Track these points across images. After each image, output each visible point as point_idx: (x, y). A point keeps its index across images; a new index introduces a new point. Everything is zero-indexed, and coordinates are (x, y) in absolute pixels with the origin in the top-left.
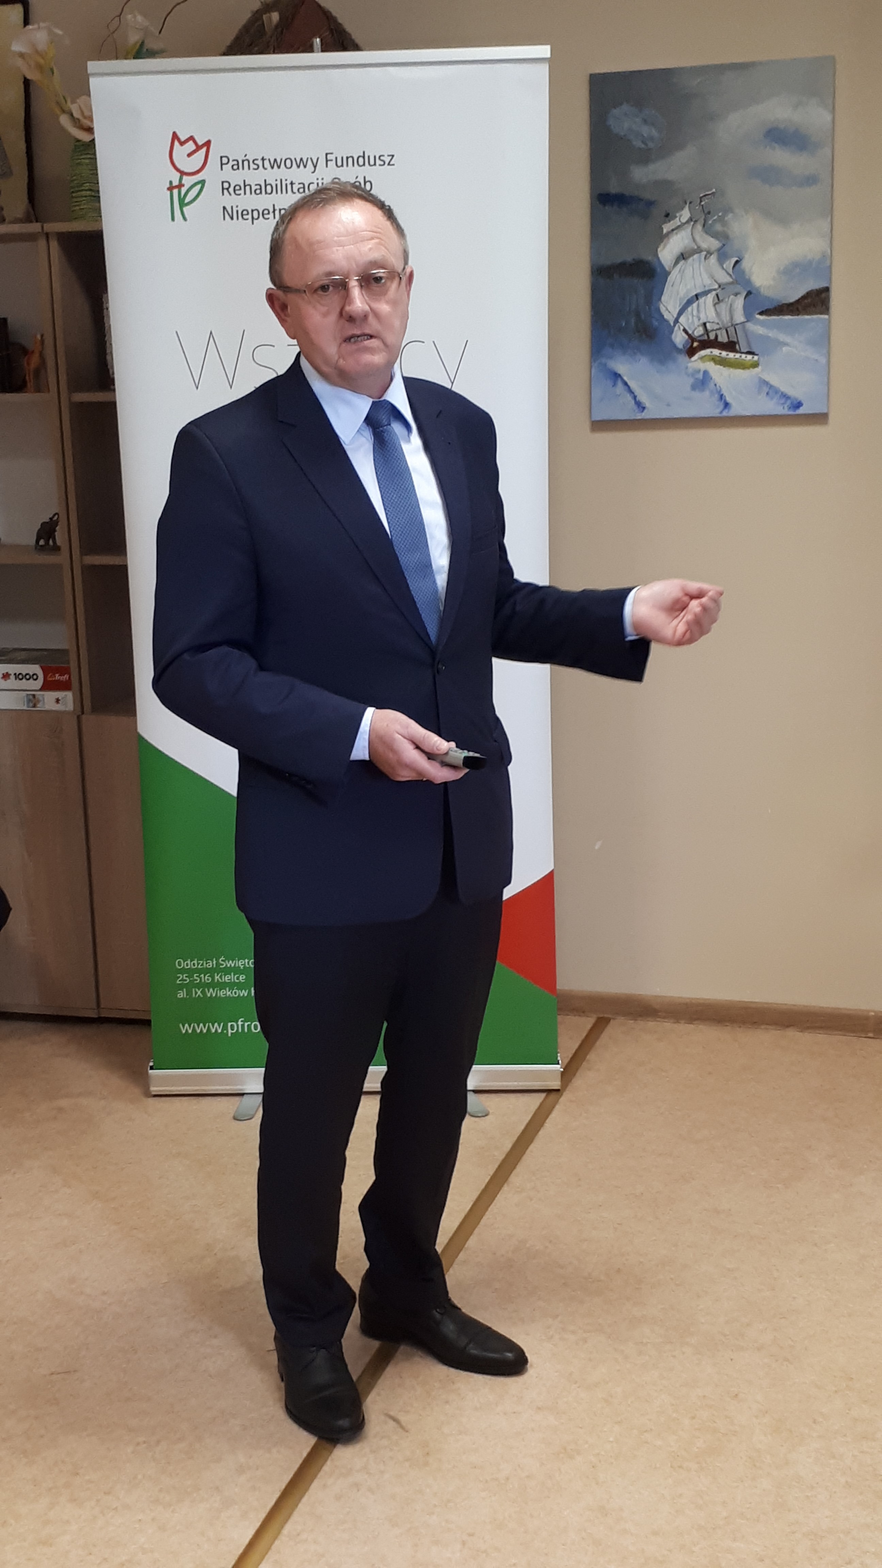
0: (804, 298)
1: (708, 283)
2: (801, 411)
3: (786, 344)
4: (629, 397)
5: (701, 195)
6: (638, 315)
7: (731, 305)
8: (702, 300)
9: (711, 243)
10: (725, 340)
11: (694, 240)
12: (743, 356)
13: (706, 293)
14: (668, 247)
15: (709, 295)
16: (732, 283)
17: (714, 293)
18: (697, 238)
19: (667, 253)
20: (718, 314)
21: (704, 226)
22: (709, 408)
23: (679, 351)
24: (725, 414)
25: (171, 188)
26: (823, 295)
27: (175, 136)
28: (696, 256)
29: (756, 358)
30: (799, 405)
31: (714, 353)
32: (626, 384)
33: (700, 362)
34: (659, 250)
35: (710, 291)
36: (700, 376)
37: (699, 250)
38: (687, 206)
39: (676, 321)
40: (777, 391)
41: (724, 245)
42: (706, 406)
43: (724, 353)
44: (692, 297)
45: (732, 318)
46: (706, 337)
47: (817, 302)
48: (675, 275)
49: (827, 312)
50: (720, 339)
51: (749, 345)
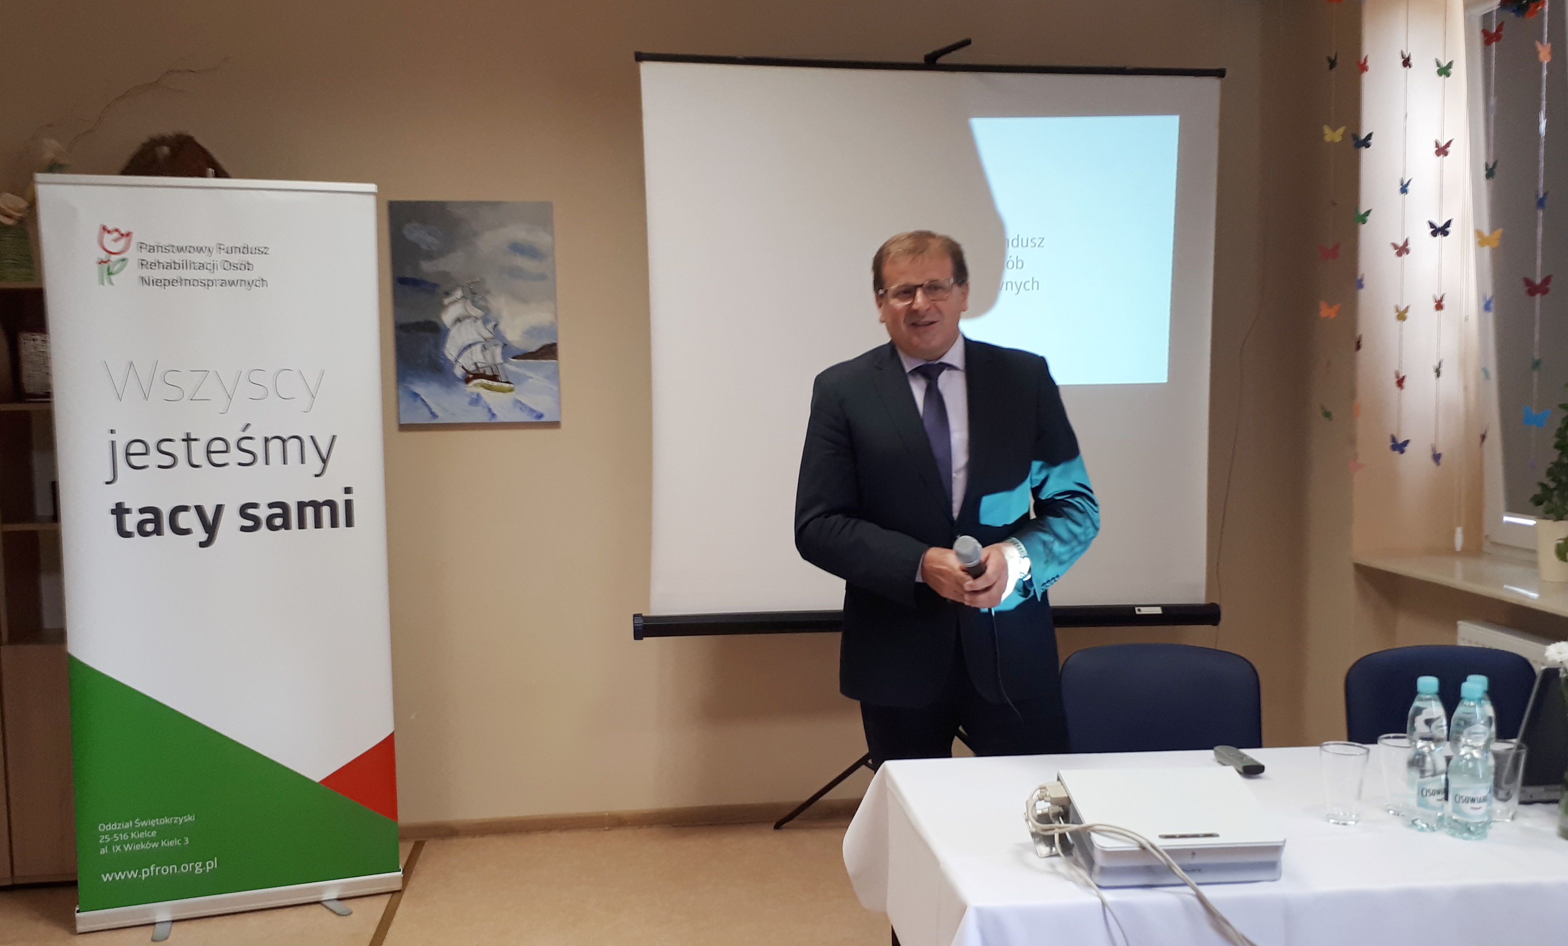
0: (541, 349)
1: (478, 338)
2: (543, 420)
3: (531, 378)
4: (426, 411)
5: (469, 282)
6: (429, 356)
7: (493, 352)
8: (473, 348)
9: (478, 313)
10: (490, 374)
12: (503, 384)
13: (475, 344)
14: (448, 314)
15: (478, 345)
16: (492, 338)
17: (481, 344)
18: (469, 310)
19: (447, 318)
20: (485, 357)
21: (472, 301)
22: (483, 418)
24: (493, 421)
25: (101, 263)
26: (553, 348)
27: (104, 228)
28: (467, 320)
29: (512, 386)
31: (483, 382)
32: (423, 400)
33: (475, 387)
34: (442, 314)
35: (479, 342)
36: (475, 396)
37: (469, 317)
38: (460, 288)
40: (526, 407)
41: (486, 314)
42: (479, 416)
43: (490, 382)
44: (466, 346)
45: (494, 360)
46: (477, 372)
47: (549, 352)
48: (453, 332)
49: (556, 359)
50: (487, 373)
51: (507, 378)
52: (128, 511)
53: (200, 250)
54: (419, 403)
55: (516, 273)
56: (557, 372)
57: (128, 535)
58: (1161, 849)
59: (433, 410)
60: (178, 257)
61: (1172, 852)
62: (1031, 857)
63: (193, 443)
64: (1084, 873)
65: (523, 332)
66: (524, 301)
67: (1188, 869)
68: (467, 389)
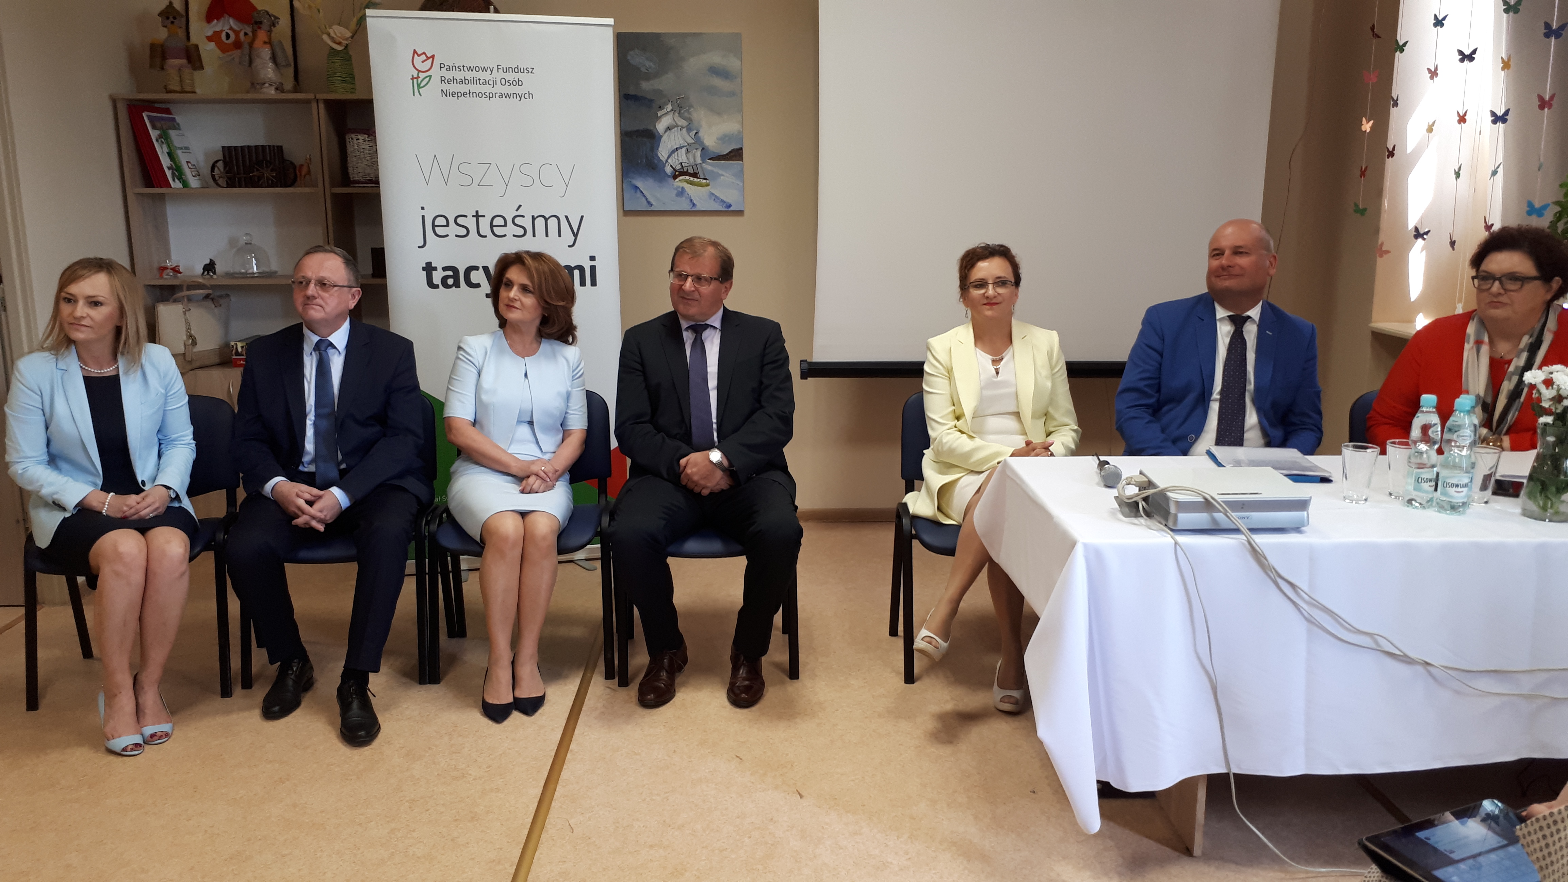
0: (730, 152)
1: (683, 143)
4: (644, 199)
5: (677, 98)
6: (647, 157)
7: (694, 154)
8: (679, 151)
9: (684, 123)
10: (692, 172)
11: (674, 121)
12: (702, 180)
13: (681, 148)
14: (661, 123)
15: (683, 149)
16: (694, 143)
17: (685, 148)
18: (676, 120)
19: (661, 126)
20: (688, 158)
21: (679, 113)
22: (685, 206)
23: (669, 176)
24: (693, 209)
25: (413, 79)
26: (740, 151)
27: (415, 52)
28: (676, 129)
29: (708, 181)
31: (686, 178)
32: (642, 192)
33: (680, 182)
34: (657, 124)
35: (684, 146)
37: (677, 126)
38: (670, 103)
39: (667, 161)
41: (690, 124)
43: (692, 179)
44: (674, 149)
45: (695, 161)
46: (682, 170)
47: (736, 155)
48: (665, 138)
49: (742, 160)
50: (689, 171)
51: (704, 175)
52: (435, 269)
53: (484, 69)
55: (712, 90)
56: (742, 171)
57: (437, 287)
59: (649, 200)
60: (469, 75)
63: (480, 218)
65: (717, 138)
66: (719, 114)
68: (675, 184)
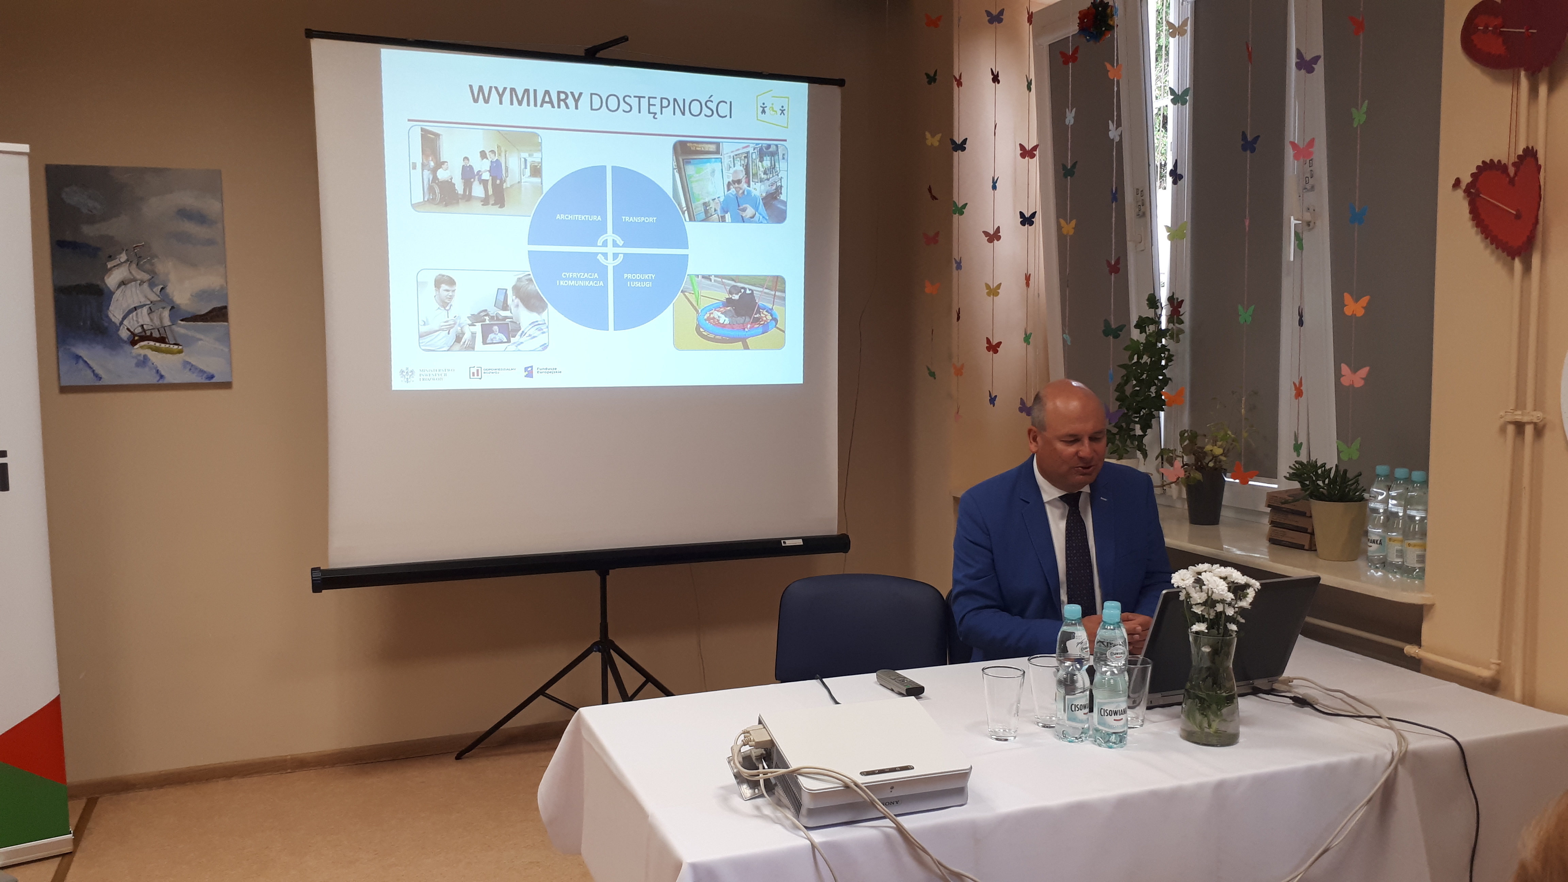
0: (211, 312)
1: (143, 300)
2: (213, 380)
3: (201, 340)
4: (89, 372)
5: (134, 246)
6: (92, 319)
7: (160, 315)
8: (139, 311)
9: (143, 276)
10: (158, 336)
11: (130, 273)
12: (172, 346)
13: (142, 306)
14: (112, 276)
15: (144, 308)
16: (160, 301)
17: (147, 307)
18: (133, 272)
19: (112, 280)
20: (151, 320)
21: (137, 265)
22: (150, 378)
23: (125, 342)
24: (161, 382)
26: (224, 310)
28: (133, 283)
29: (180, 347)
30: (212, 377)
31: (150, 344)
32: (86, 362)
33: (140, 349)
34: (105, 278)
35: (145, 305)
36: (142, 358)
37: (135, 280)
38: (124, 252)
39: (121, 323)
40: (196, 368)
41: (153, 277)
42: (146, 377)
43: (158, 344)
44: (132, 309)
45: (161, 322)
46: (143, 334)
47: (219, 314)
48: (118, 295)
49: (228, 322)
50: (154, 335)
51: (175, 340)
54: (81, 365)
55: (182, 237)
56: (227, 334)
58: (863, 786)
59: (96, 372)
61: (873, 788)
62: (737, 801)
64: (790, 815)
65: (192, 295)
66: (193, 265)
67: (888, 803)
68: (133, 351)
